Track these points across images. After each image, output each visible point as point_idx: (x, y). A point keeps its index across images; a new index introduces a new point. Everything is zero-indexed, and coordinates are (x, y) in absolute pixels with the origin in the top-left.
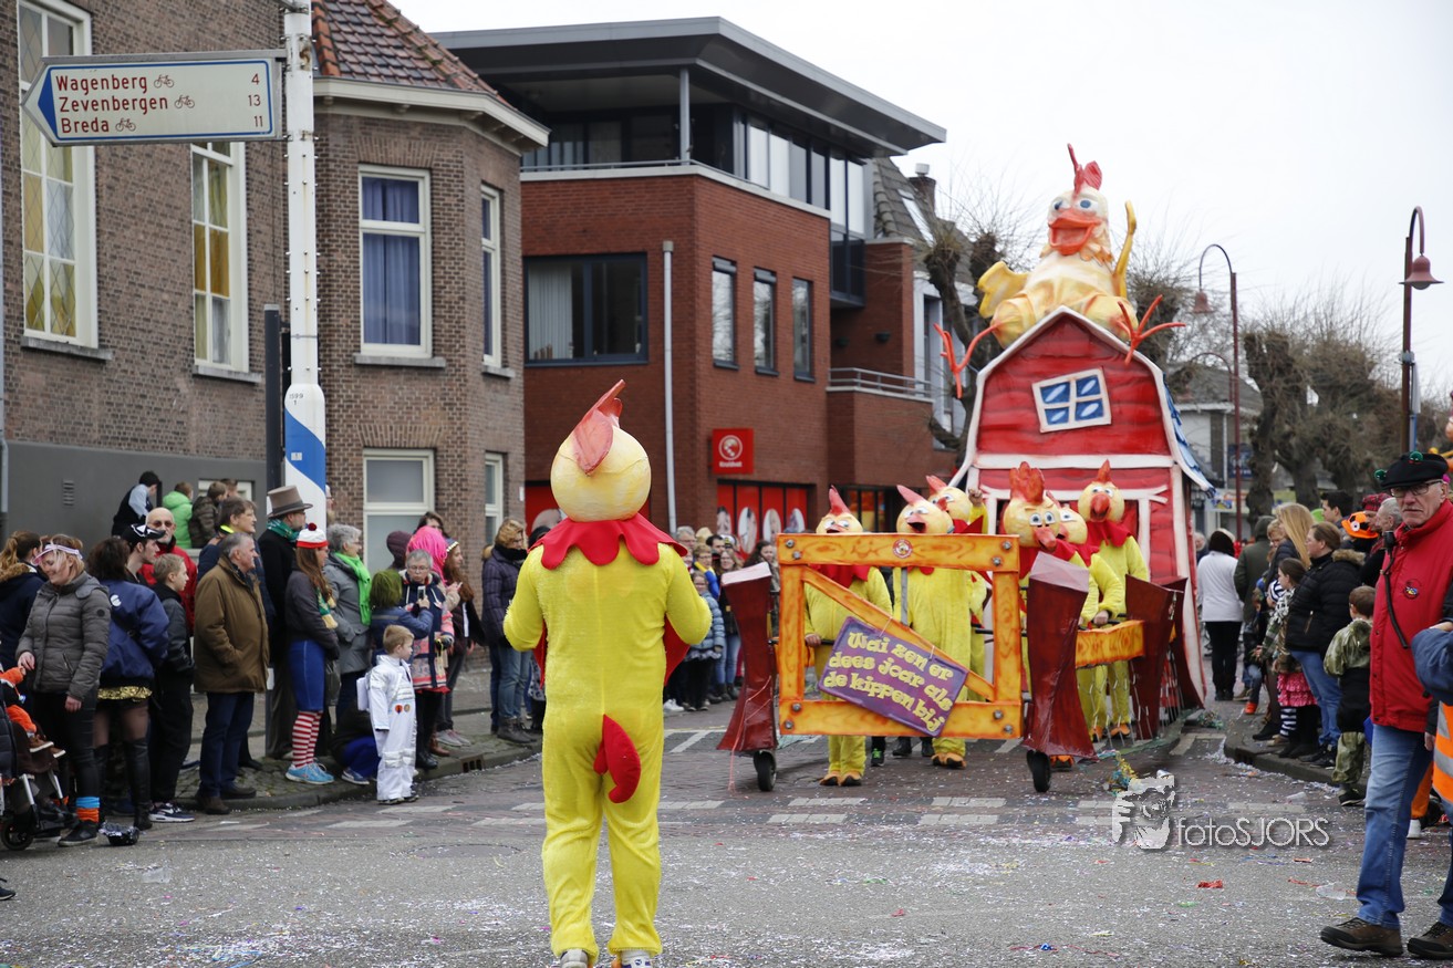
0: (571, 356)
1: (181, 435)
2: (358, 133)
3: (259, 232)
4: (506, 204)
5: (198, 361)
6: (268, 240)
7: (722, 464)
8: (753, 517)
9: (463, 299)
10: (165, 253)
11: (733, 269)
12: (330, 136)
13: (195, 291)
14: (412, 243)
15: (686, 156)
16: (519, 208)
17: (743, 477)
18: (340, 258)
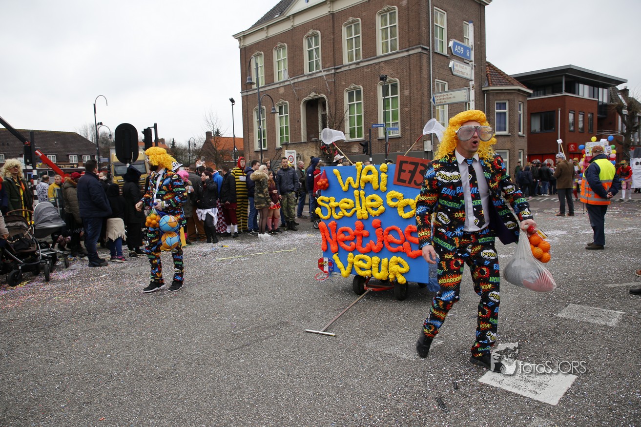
0: (540, 131)
2: (495, 95)
4: (524, 105)
7: (570, 150)
11: (574, 112)
12: (490, 96)
14: (505, 113)
15: (564, 92)
16: (527, 105)
17: (575, 152)
18: (492, 117)
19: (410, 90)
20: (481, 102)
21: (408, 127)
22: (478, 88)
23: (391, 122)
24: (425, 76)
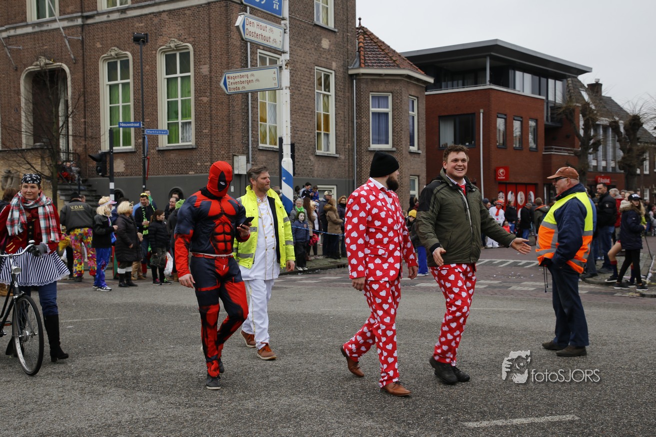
1: (312, 172)
2: (370, 83)
3: (339, 114)
4: (419, 101)
5: (317, 151)
6: (342, 116)
7: (499, 178)
8: (513, 194)
9: (401, 130)
10: (306, 121)
11: (505, 117)
12: (362, 84)
13: (316, 131)
14: (387, 114)
15: (488, 83)
16: (424, 102)
17: (508, 182)
18: (364, 120)
19: (210, 67)
20: (347, 94)
21: (207, 131)
22: (341, 70)
23: (180, 121)
24: (235, 43)
